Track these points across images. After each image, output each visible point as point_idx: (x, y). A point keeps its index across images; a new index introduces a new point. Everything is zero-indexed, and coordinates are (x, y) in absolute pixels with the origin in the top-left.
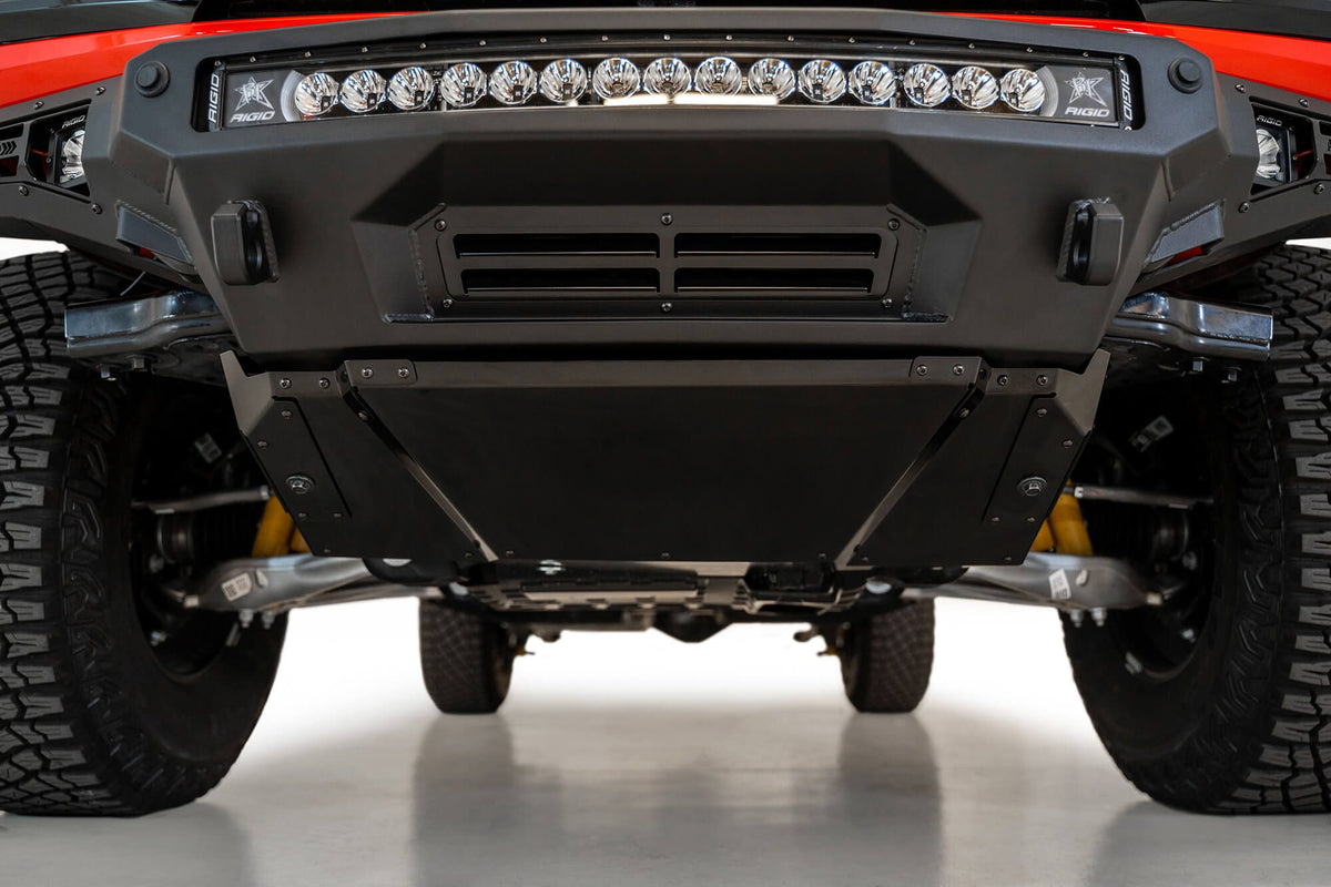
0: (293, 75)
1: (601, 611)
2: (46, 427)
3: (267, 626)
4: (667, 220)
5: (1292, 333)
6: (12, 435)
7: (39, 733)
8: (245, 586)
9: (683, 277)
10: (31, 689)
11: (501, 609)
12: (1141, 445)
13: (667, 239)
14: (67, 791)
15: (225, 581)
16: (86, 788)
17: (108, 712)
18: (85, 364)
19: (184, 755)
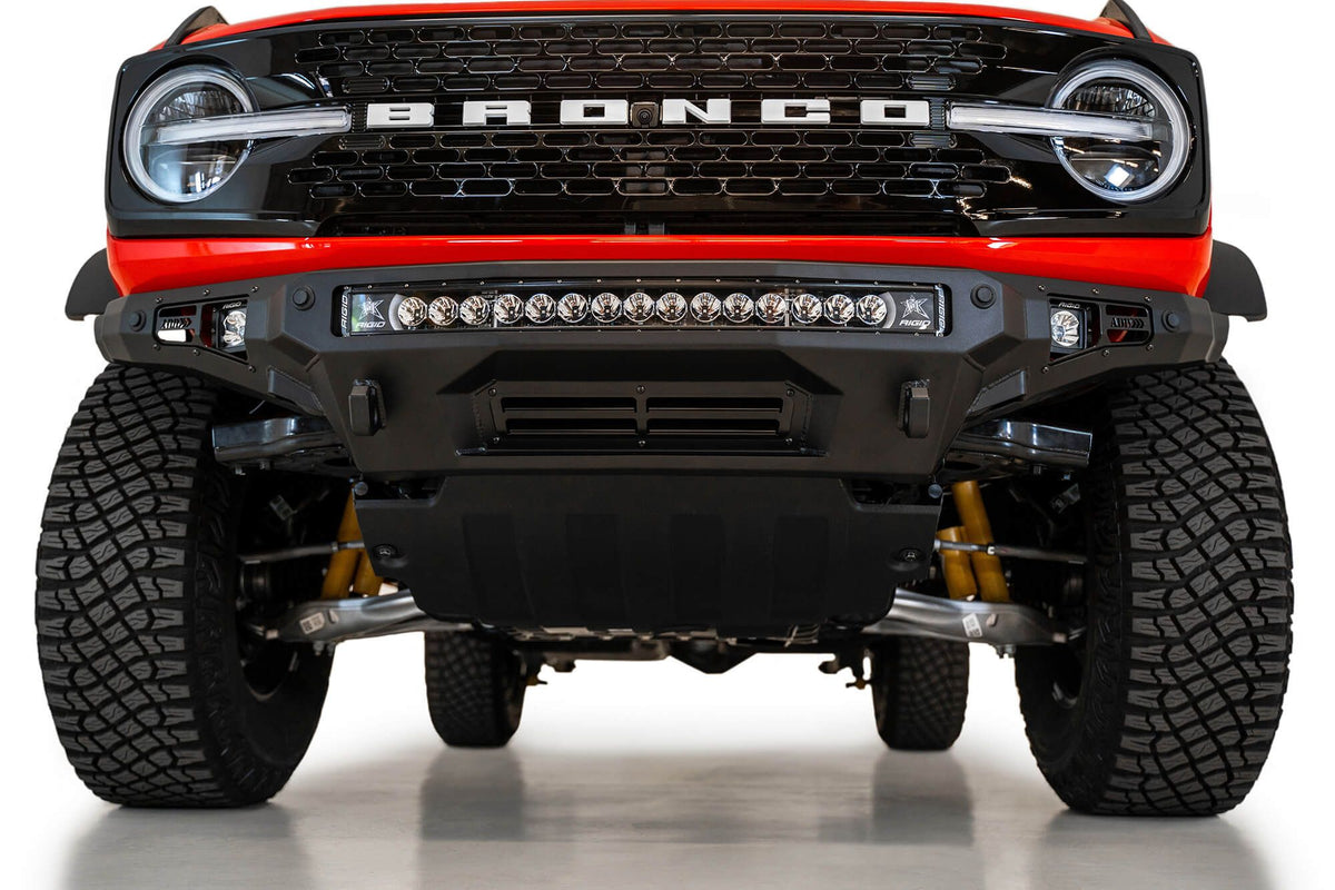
0: (397, 298)
1: (607, 641)
2: (183, 505)
3: (318, 654)
4: (641, 390)
5: (1141, 432)
6: (158, 512)
7: (174, 737)
8: (320, 622)
9: (653, 423)
10: (171, 703)
11: (523, 639)
12: (1058, 508)
13: (641, 400)
14: (186, 784)
15: (303, 618)
16: (201, 781)
17: (222, 721)
18: (226, 465)
19: (268, 759)
